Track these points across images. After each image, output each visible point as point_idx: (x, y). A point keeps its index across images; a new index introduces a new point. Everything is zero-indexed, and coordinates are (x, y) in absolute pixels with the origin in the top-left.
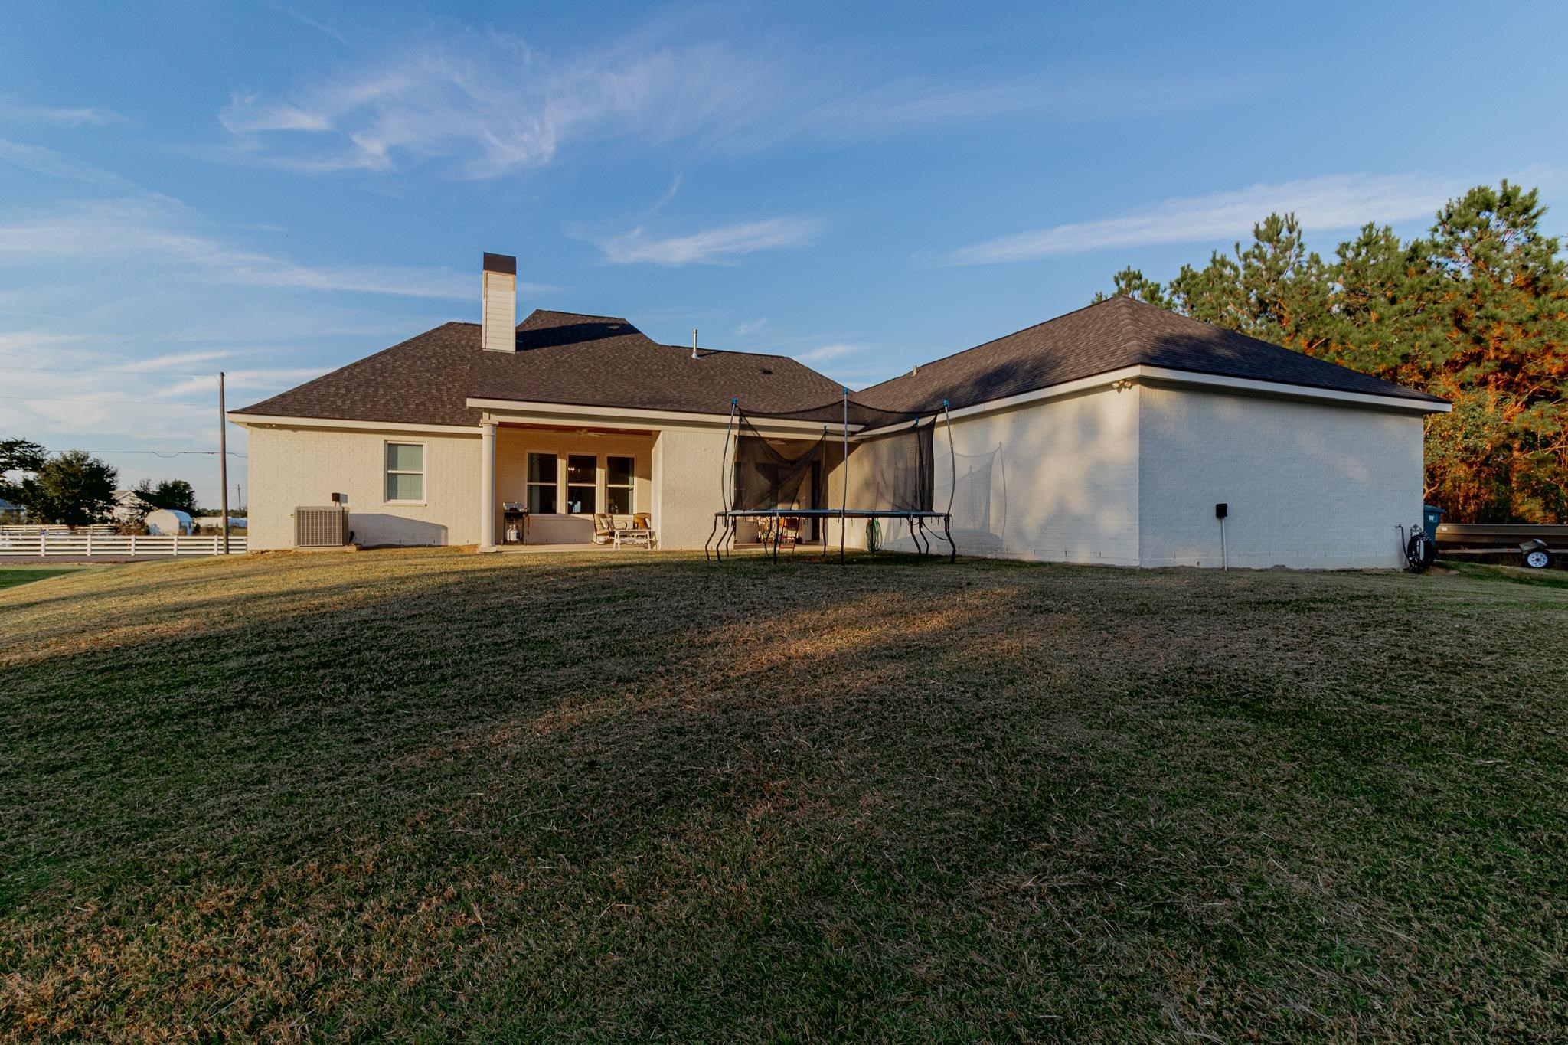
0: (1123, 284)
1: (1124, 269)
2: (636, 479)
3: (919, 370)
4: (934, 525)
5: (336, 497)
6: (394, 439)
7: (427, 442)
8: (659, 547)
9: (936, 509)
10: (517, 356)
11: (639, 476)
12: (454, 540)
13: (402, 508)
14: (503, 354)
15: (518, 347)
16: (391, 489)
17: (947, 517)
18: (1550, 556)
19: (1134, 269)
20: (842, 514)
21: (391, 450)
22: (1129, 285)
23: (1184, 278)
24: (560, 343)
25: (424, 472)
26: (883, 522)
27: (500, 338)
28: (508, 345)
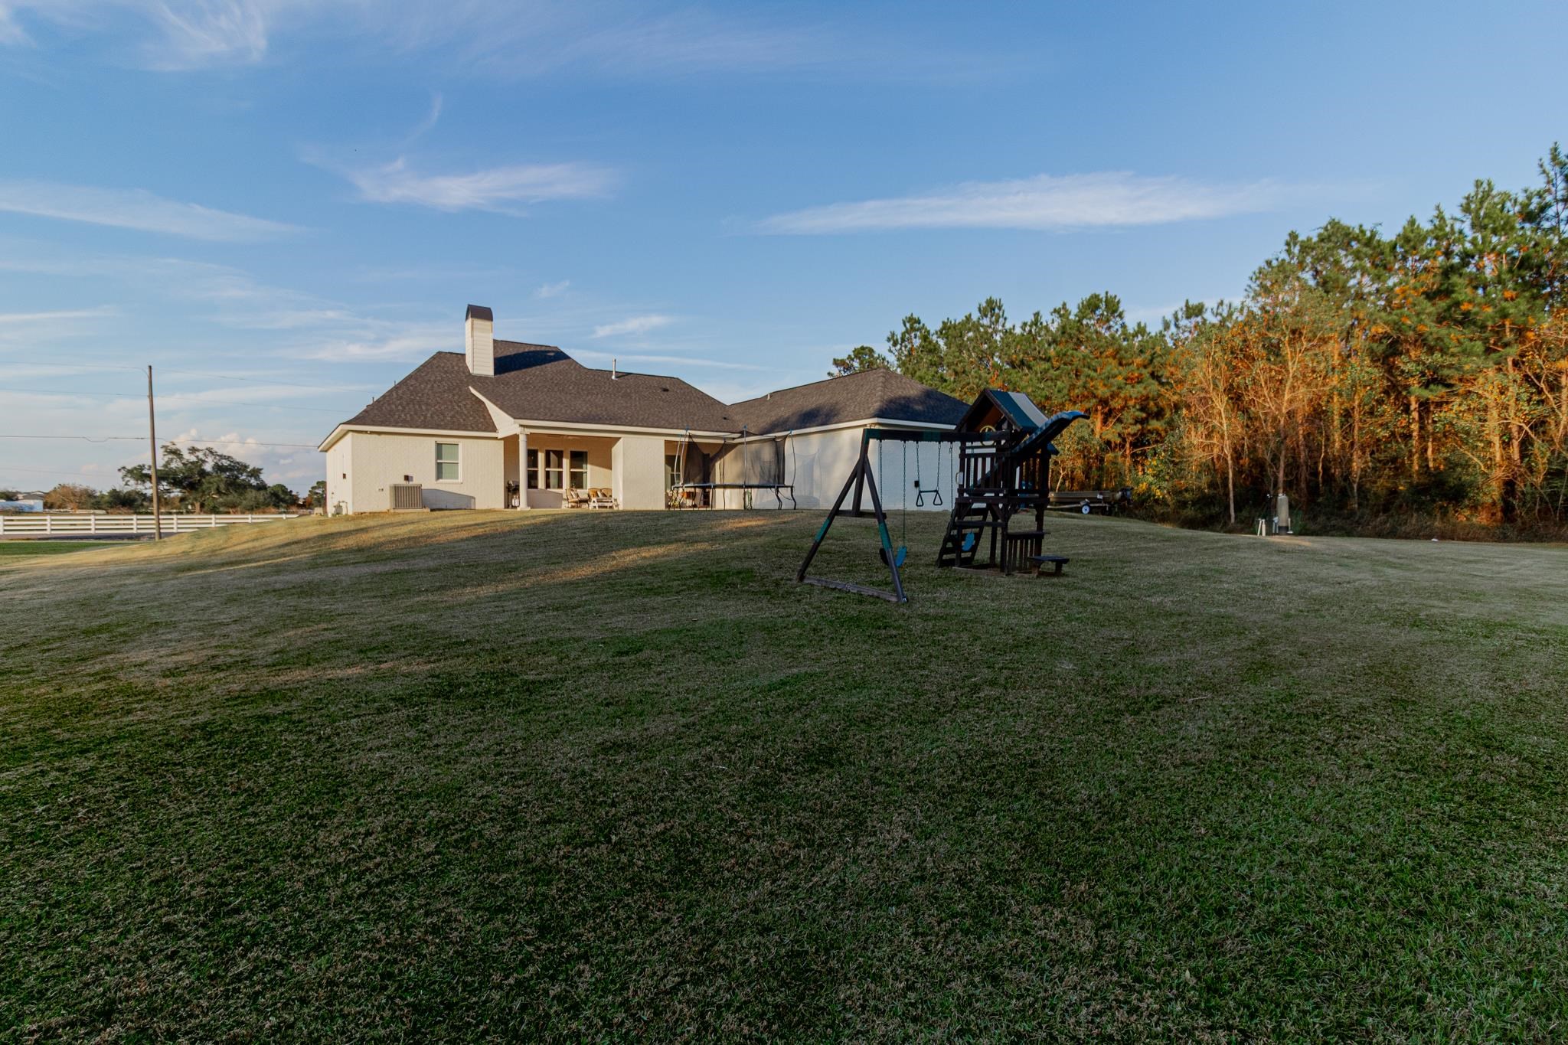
0: (908, 325)
1: (909, 315)
2: (589, 466)
3: (772, 395)
4: (784, 492)
5: (407, 478)
6: (441, 440)
7: (461, 442)
8: (621, 508)
9: (786, 483)
10: (497, 380)
11: (592, 464)
12: (479, 505)
13: (446, 485)
14: (486, 378)
15: (496, 373)
16: (439, 475)
17: (792, 487)
18: (1091, 508)
19: (915, 316)
20: (725, 487)
21: (439, 446)
22: (912, 327)
23: (944, 328)
24: (520, 368)
25: (460, 461)
26: (754, 491)
27: (482, 364)
28: (488, 370)
